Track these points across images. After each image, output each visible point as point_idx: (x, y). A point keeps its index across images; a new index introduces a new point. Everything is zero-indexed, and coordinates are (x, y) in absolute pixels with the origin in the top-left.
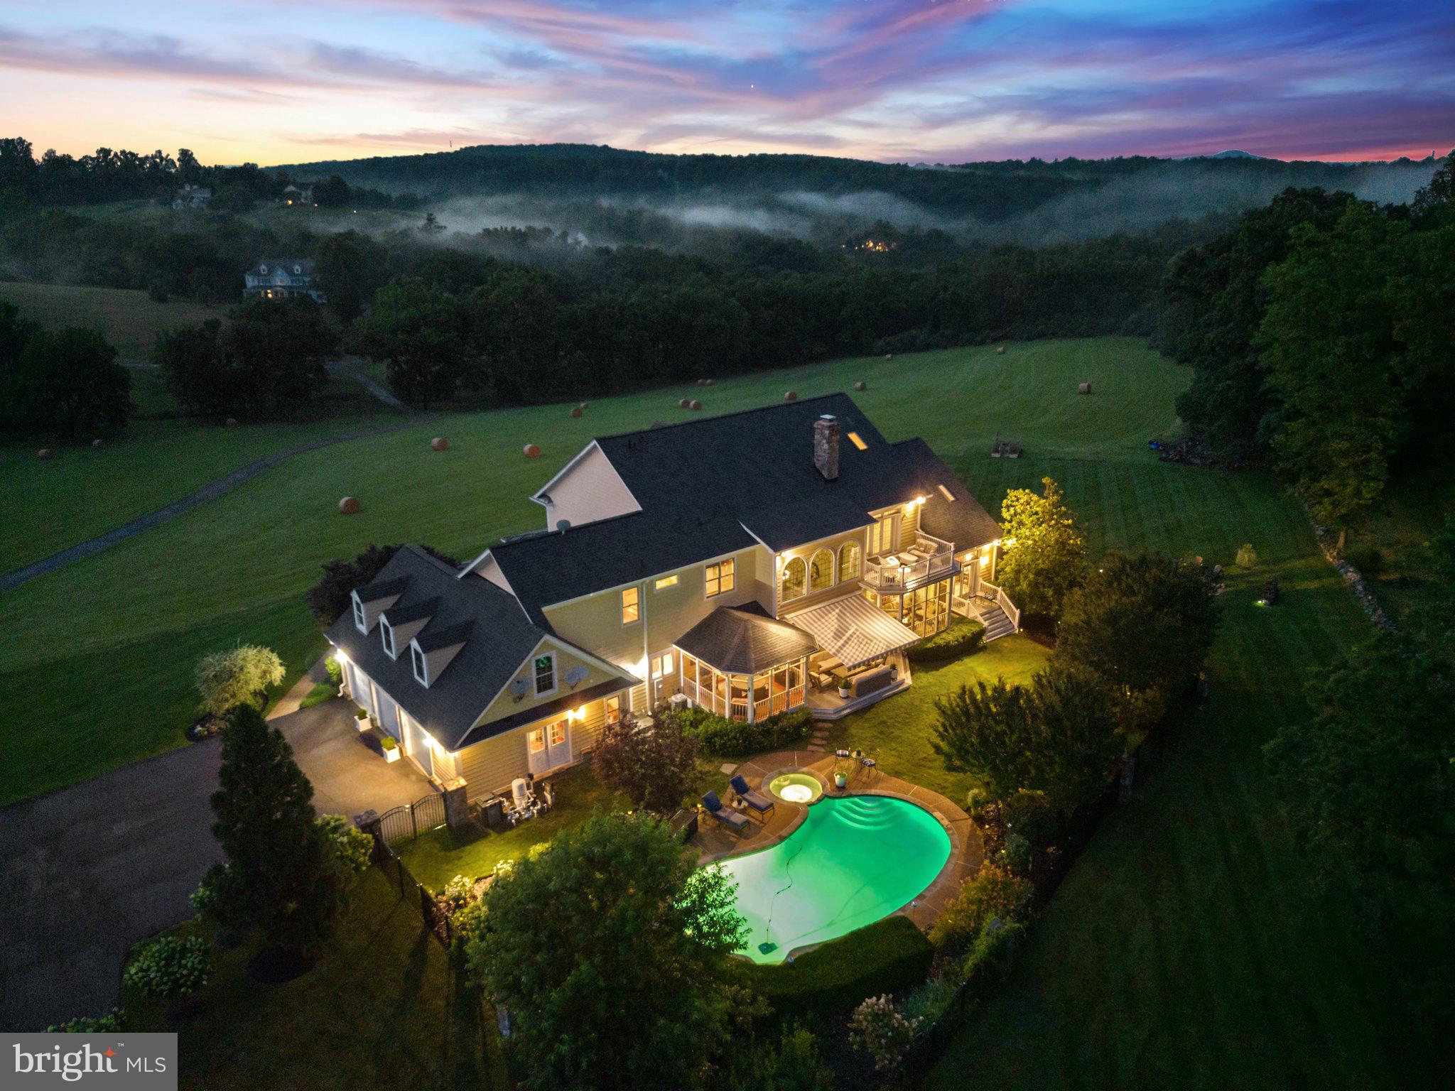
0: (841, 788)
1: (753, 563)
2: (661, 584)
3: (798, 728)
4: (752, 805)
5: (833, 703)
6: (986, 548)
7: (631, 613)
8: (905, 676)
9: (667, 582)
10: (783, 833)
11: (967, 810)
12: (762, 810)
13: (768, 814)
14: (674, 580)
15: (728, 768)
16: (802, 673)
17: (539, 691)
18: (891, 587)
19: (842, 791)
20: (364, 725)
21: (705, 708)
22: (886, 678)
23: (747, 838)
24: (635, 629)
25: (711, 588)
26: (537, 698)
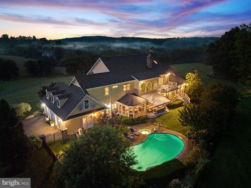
0: (156, 131)
1: (134, 84)
2: (114, 87)
3: (145, 119)
4: (135, 135)
5: (152, 115)
6: (182, 85)
7: (107, 93)
8: (167, 110)
9: (115, 86)
10: (143, 141)
11: (186, 136)
12: (137, 136)
13: (139, 137)
14: (117, 86)
15: (129, 128)
16: (145, 108)
17: (86, 108)
18: (164, 91)
19: (156, 132)
20: (47, 119)
21: (123, 115)
22: (163, 110)
23: (134, 142)
24: (108, 96)
25: (125, 89)
26: (85, 110)
